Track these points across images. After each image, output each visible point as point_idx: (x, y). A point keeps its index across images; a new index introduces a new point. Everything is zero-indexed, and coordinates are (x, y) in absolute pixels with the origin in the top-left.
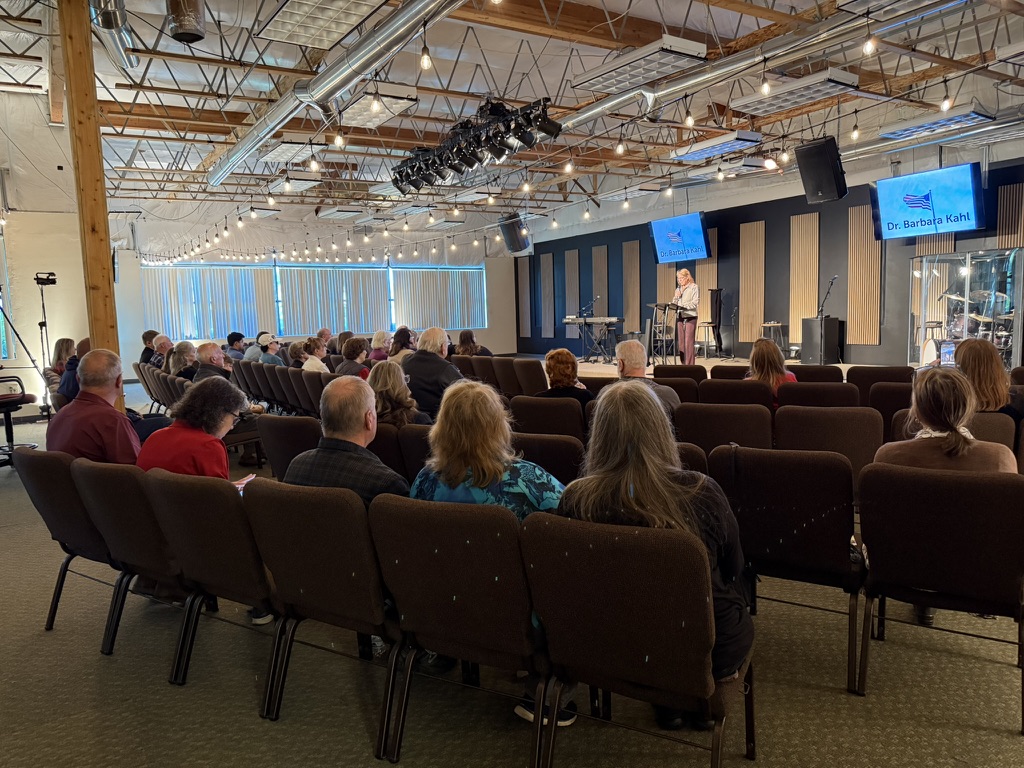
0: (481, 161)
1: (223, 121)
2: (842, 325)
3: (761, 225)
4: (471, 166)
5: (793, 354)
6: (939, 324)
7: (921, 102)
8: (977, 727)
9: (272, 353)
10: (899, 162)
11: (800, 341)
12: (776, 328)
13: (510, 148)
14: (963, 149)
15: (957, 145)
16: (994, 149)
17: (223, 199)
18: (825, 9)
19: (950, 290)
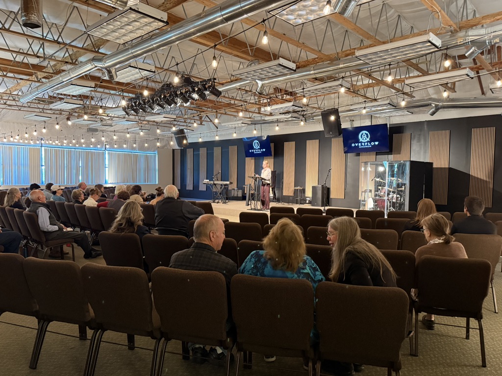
0: (176, 103)
1: (29, 68)
2: (329, 189)
3: (294, 143)
4: (170, 106)
5: (307, 202)
6: (371, 191)
7: (365, 96)
8: (466, 366)
9: (58, 195)
10: (353, 121)
11: (311, 196)
12: (300, 190)
13: (193, 99)
14: (379, 117)
15: (378, 115)
16: (392, 119)
17: (15, 108)
18: (340, 55)
19: (376, 177)
